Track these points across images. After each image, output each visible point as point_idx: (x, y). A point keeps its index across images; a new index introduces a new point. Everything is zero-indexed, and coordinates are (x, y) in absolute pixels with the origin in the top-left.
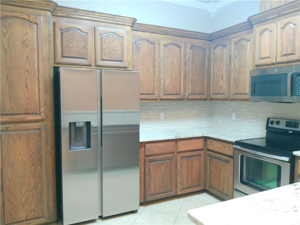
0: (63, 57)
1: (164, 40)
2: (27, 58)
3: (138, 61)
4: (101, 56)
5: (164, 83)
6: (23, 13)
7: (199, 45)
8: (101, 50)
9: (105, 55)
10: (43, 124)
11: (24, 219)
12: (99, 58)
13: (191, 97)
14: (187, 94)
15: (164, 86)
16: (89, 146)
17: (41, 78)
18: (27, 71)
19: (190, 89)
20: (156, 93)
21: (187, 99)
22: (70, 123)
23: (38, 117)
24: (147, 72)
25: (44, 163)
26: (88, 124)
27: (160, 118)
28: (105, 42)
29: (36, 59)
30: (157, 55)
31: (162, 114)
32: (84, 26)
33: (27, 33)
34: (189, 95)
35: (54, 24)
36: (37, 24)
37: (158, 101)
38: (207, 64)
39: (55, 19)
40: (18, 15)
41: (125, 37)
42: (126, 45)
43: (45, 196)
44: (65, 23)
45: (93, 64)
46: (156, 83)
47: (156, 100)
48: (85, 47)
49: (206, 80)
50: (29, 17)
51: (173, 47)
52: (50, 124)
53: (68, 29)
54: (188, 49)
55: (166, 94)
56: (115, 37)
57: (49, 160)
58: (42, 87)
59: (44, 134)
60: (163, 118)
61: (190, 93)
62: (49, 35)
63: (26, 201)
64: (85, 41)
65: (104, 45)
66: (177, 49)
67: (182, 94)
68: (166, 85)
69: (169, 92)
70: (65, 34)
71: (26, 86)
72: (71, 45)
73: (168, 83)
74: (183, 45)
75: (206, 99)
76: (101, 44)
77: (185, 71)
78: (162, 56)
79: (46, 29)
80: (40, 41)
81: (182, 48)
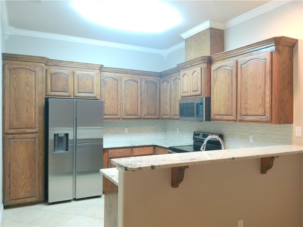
0: (52, 91)
1: (125, 77)
2: (28, 93)
3: (106, 92)
4: (78, 90)
5: (125, 107)
6: (27, 65)
7: (152, 80)
8: (78, 86)
9: (80, 89)
10: (37, 135)
11: (23, 197)
12: (76, 91)
13: (146, 117)
14: (143, 115)
15: (125, 109)
16: (67, 150)
17: (36, 106)
18: (28, 101)
19: (146, 111)
20: (119, 114)
21: (143, 119)
22: (55, 135)
23: (34, 130)
24: (113, 99)
25: (37, 161)
26: (67, 135)
27: (124, 132)
28: (80, 81)
29: (34, 93)
30: (119, 88)
31: (126, 130)
32: (66, 71)
33: (29, 78)
34: (144, 115)
35: (46, 70)
36: (35, 72)
37: (121, 120)
38: (159, 94)
39: (47, 67)
40: (23, 67)
41: (95, 77)
42: (95, 82)
43: (37, 182)
44: (53, 70)
45: (72, 95)
46: (119, 107)
47: (119, 119)
48: (67, 85)
49: (158, 105)
50: (30, 67)
51: (132, 82)
52: (41, 135)
53: (55, 74)
54: (143, 83)
55: (126, 115)
56: (88, 77)
57: (40, 159)
58: (37, 111)
59: (37, 142)
60: (127, 133)
61: (146, 114)
62: (43, 78)
63: (24, 185)
64: (67, 80)
65: (80, 83)
66: (135, 83)
67: (139, 115)
68: (127, 108)
69: (129, 113)
70: (53, 77)
71: (27, 110)
72: (57, 84)
73: (128, 107)
74: (139, 81)
75: (158, 119)
76: (78, 82)
77: (141, 98)
78: (124, 89)
79: (41, 75)
80: (37, 82)
81: (139, 83)
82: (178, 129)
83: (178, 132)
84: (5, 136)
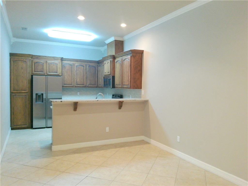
0: (35, 71)
1: (77, 64)
2: (23, 73)
3: (65, 72)
4: (49, 71)
5: (76, 80)
6: (22, 59)
7: (93, 65)
8: (49, 69)
9: (50, 70)
10: (27, 94)
11: (20, 124)
12: (48, 71)
13: (89, 86)
14: (87, 85)
15: (76, 81)
16: (43, 102)
17: (27, 79)
18: (23, 77)
19: (89, 83)
20: (73, 84)
21: (87, 87)
22: (36, 94)
23: (25, 92)
24: (69, 76)
25: (27, 107)
26: (42, 94)
27: (77, 94)
28: (50, 66)
29: (25, 73)
30: (73, 70)
31: (78, 93)
32: (42, 61)
33: (23, 65)
34: (88, 85)
35: (32, 61)
36: (26, 62)
37: (74, 87)
38: (97, 73)
39: (32, 59)
40: (20, 59)
41: (58, 64)
42: (58, 67)
43: (27, 119)
44: (36, 60)
45: (46, 73)
46: (73, 80)
47: (73, 87)
48: (43, 68)
49: (96, 79)
50: (24, 60)
51: (81, 66)
52: (29, 94)
53: (37, 62)
54: (87, 67)
55: (77, 85)
56: (54, 64)
57: (29, 106)
58: (27, 82)
59: (27, 97)
60: (79, 95)
61: (89, 84)
62: (30, 65)
63: (21, 119)
64: (43, 66)
65: (50, 67)
66: (82, 67)
67: (85, 85)
68: (78, 81)
69: (79, 84)
70: (36, 64)
71: (22, 81)
72: (38, 68)
73: (78, 80)
74: (85, 66)
75: (97, 87)
76: (49, 67)
77: (86, 75)
78: (76, 70)
79: (29, 63)
80: (27, 67)
81: (85, 67)
82: (107, 93)
83: (108, 95)
84: (12, 94)
